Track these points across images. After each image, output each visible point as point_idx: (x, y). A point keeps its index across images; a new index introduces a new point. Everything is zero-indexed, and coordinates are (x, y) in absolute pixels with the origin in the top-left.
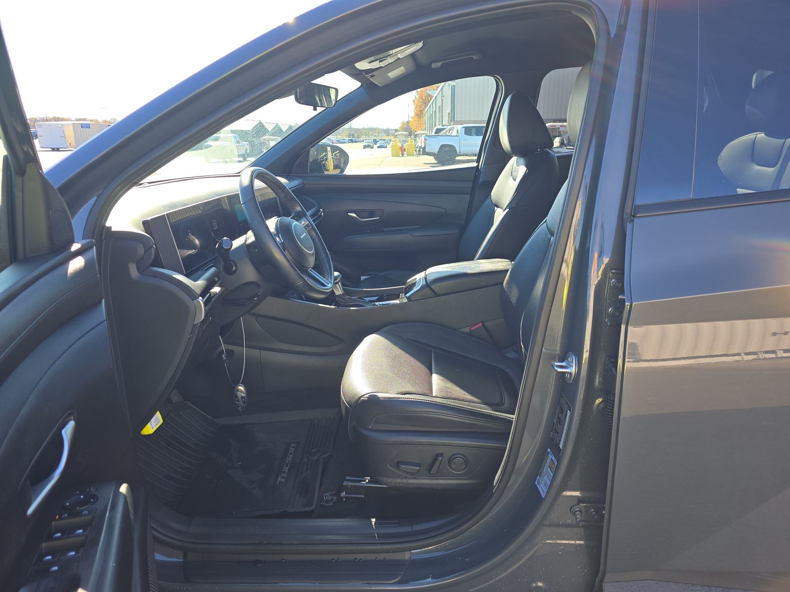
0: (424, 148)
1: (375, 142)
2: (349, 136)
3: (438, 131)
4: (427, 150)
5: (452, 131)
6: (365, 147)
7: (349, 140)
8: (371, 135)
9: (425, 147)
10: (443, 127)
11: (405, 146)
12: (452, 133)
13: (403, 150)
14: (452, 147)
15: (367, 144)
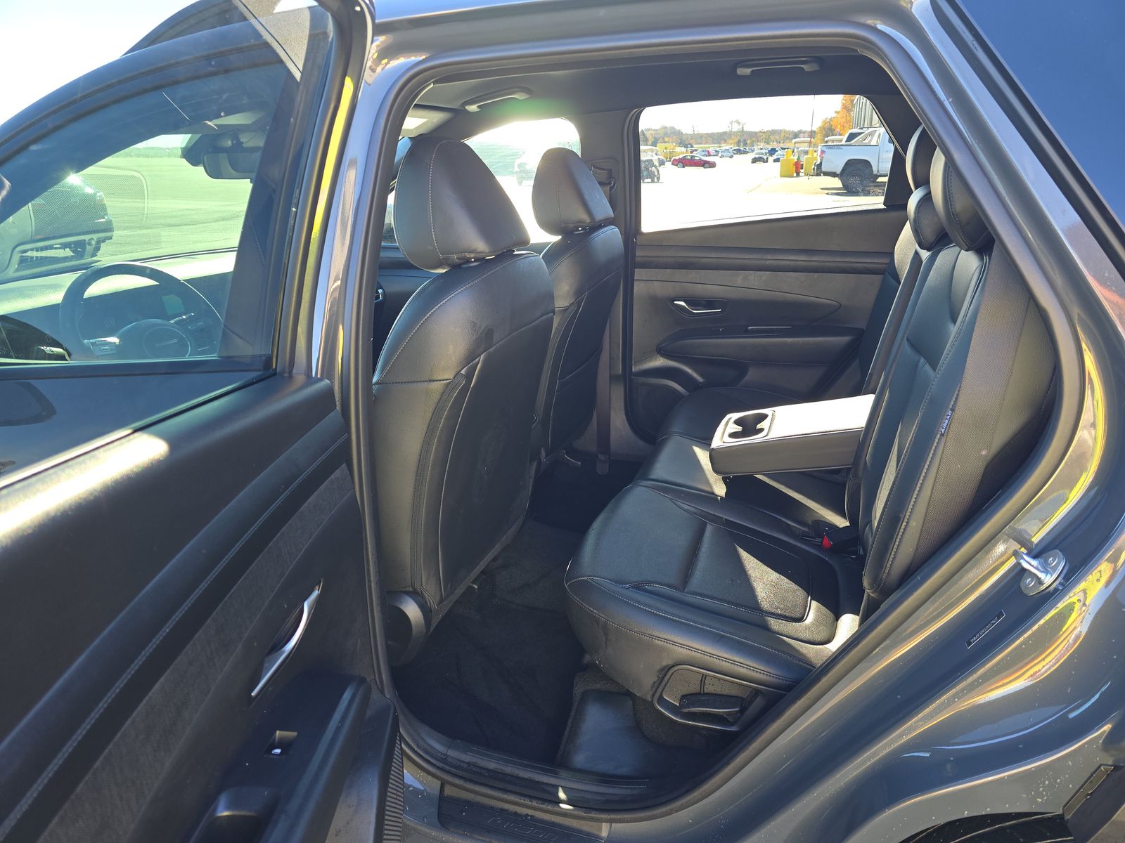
0: (819, 166)
1: (773, 151)
2: (738, 143)
3: (852, 137)
4: (824, 169)
5: (872, 138)
6: (754, 161)
7: (734, 150)
8: (773, 141)
9: (821, 163)
10: (860, 131)
11: (804, 159)
12: (870, 141)
13: (798, 167)
14: (866, 164)
15: (757, 156)
